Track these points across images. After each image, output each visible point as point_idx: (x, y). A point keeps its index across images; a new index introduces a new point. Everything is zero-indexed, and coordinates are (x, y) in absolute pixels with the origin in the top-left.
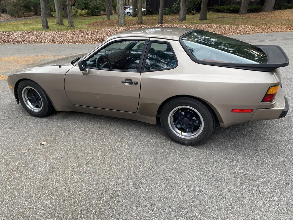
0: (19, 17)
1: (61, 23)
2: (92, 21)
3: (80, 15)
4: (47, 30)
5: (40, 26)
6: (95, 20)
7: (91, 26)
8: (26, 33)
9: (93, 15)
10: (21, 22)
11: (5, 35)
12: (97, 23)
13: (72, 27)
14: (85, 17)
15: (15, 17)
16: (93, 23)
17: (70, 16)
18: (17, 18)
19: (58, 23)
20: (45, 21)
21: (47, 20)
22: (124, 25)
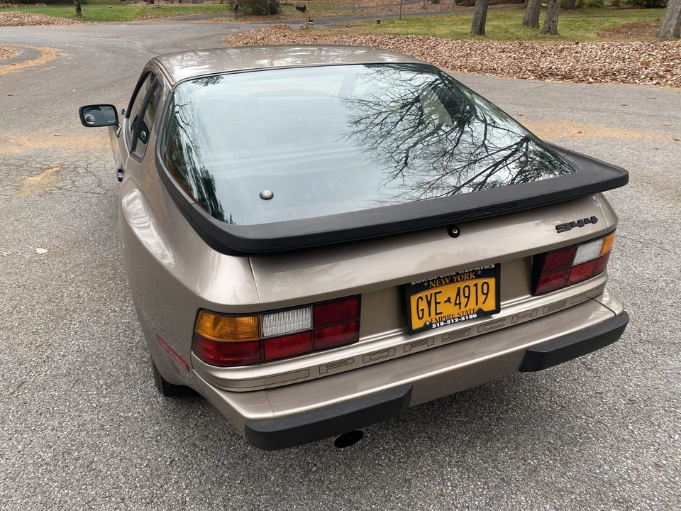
0: (469, 6)
1: (532, 23)
2: (624, 22)
3: (614, 5)
4: (477, 37)
5: (468, 28)
6: (634, 20)
7: (607, 35)
8: (413, 41)
9: (648, 7)
10: (464, 17)
11: (376, 40)
12: (633, 26)
13: (548, 35)
14: (622, 11)
15: (463, 5)
16: (623, 27)
17: (553, 7)
18: (464, 8)
19: (526, 23)
20: (480, 16)
21: (485, 14)
22: (675, 36)
